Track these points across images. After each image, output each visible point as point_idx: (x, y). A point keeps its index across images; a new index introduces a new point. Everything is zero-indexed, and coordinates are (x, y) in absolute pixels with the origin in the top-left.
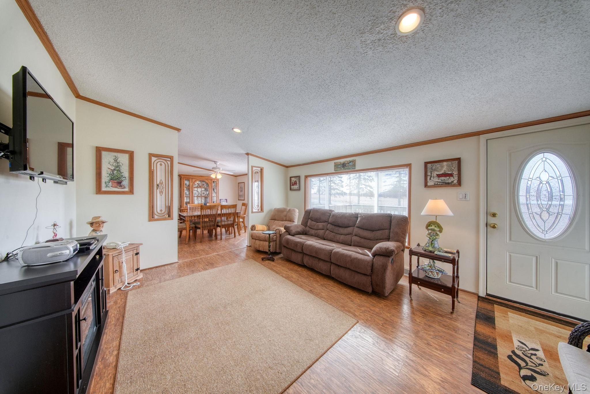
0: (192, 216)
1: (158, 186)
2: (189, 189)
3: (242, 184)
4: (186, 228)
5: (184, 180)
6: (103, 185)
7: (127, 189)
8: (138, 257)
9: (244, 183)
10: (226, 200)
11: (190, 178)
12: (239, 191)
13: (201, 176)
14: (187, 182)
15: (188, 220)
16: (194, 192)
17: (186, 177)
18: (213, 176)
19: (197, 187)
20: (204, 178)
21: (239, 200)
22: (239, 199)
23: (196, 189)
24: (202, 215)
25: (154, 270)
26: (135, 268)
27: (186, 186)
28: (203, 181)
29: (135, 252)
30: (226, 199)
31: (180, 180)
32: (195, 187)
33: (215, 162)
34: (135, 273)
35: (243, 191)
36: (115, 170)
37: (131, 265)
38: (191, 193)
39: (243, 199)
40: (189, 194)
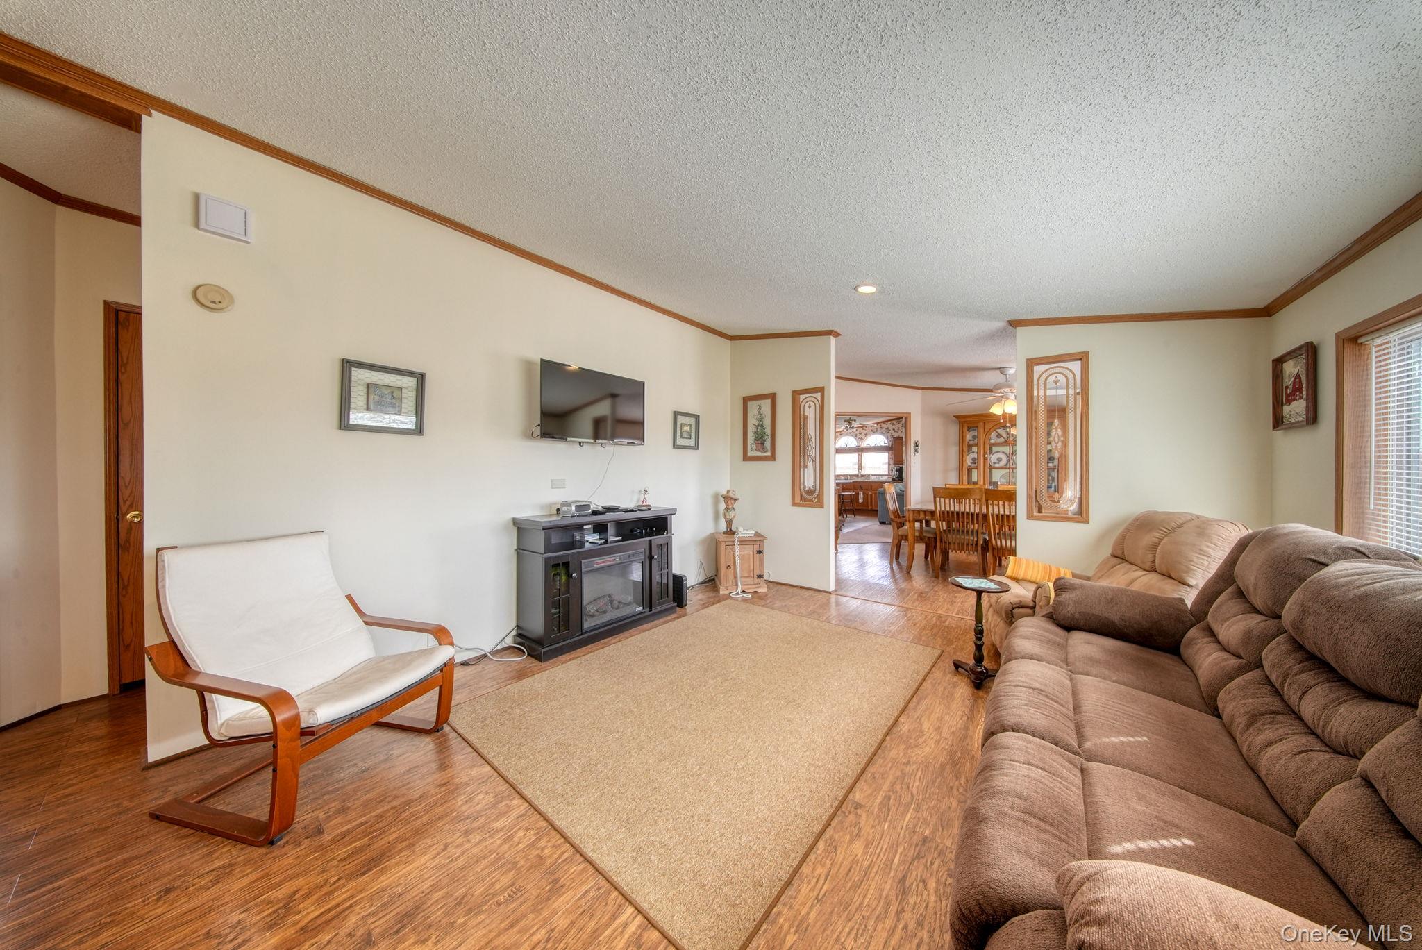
0: (918, 511)
1: (917, 446)
4: (908, 536)
5: (966, 429)
6: (749, 448)
7: (769, 454)
8: (762, 557)
11: (979, 422)
15: (911, 519)
17: (968, 419)
18: (996, 410)
25: (784, 587)
26: (757, 572)
27: (972, 442)
29: (756, 548)
32: (993, 445)
33: (1002, 370)
34: (756, 580)
36: (758, 425)
37: (750, 566)
38: (982, 458)
40: (979, 460)
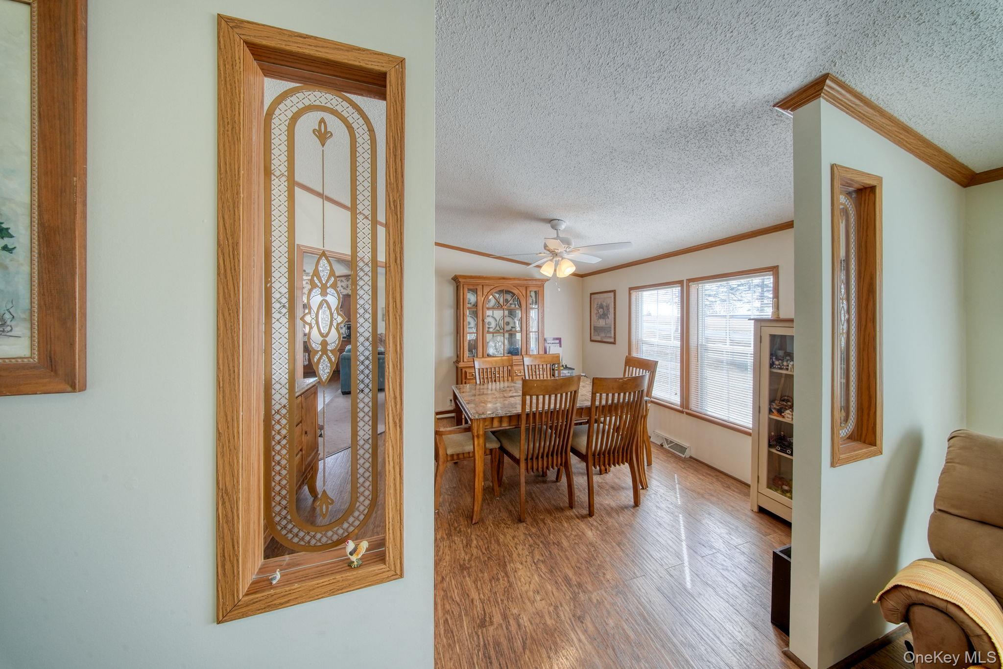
0: (492, 419)
2: (475, 314)
3: (606, 295)
4: (474, 452)
5: (466, 290)
9: (614, 292)
10: (560, 339)
11: (478, 285)
12: (594, 317)
13: (504, 278)
14: (471, 298)
15: (481, 433)
16: (487, 320)
17: (468, 280)
19: (493, 308)
20: (512, 282)
21: (592, 341)
22: (594, 338)
23: (489, 313)
24: (528, 415)
27: (469, 306)
28: (508, 292)
30: (557, 339)
31: (457, 289)
32: (488, 309)
33: (554, 223)
35: (611, 316)
38: (481, 323)
39: (612, 340)
40: (477, 324)
